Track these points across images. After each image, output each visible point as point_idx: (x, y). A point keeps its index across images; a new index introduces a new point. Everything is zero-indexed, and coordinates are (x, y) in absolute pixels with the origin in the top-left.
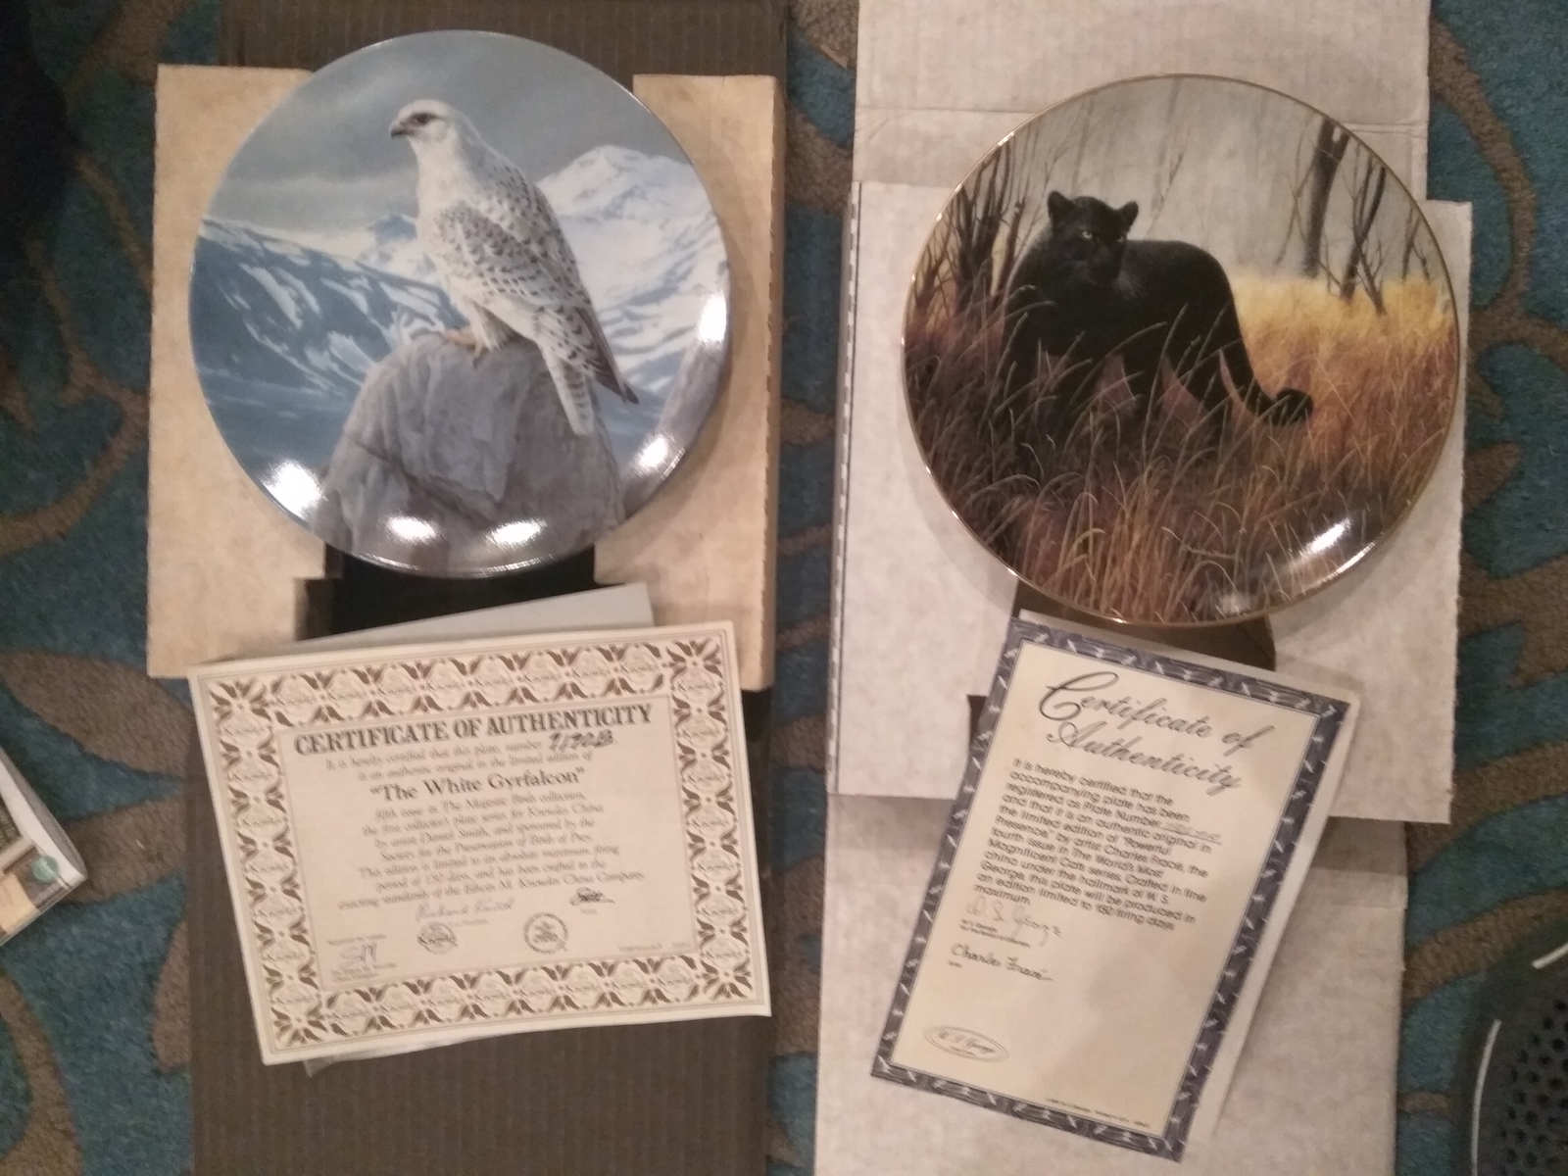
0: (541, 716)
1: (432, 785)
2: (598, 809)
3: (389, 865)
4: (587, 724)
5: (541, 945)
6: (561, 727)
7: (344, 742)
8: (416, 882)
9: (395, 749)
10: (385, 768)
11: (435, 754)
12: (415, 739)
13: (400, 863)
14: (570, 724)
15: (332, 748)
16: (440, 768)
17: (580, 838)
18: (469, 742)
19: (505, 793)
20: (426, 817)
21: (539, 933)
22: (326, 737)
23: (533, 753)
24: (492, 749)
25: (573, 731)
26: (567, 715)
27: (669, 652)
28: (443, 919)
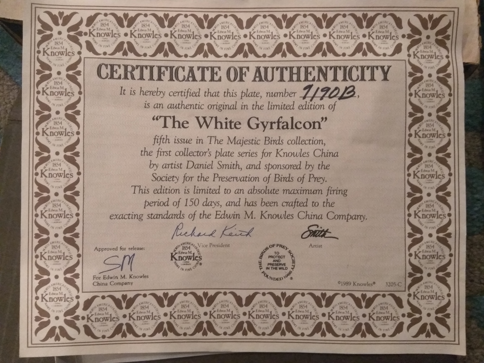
0: (299, 68)
1: (202, 121)
2: (335, 155)
3: (157, 185)
4: (335, 79)
5: (272, 273)
6: (314, 80)
7: (137, 73)
8: (177, 203)
9: (176, 86)
10: (167, 101)
11: (208, 93)
12: (194, 80)
13: (166, 184)
14: (321, 78)
15: (126, 77)
16: (211, 107)
17: (317, 179)
18: (237, 87)
19: (259, 134)
20: (193, 147)
21: (271, 261)
22: (122, 68)
23: (288, 101)
24: (255, 94)
25: (322, 84)
26: (320, 69)
27: (410, 24)
28: (194, 240)
